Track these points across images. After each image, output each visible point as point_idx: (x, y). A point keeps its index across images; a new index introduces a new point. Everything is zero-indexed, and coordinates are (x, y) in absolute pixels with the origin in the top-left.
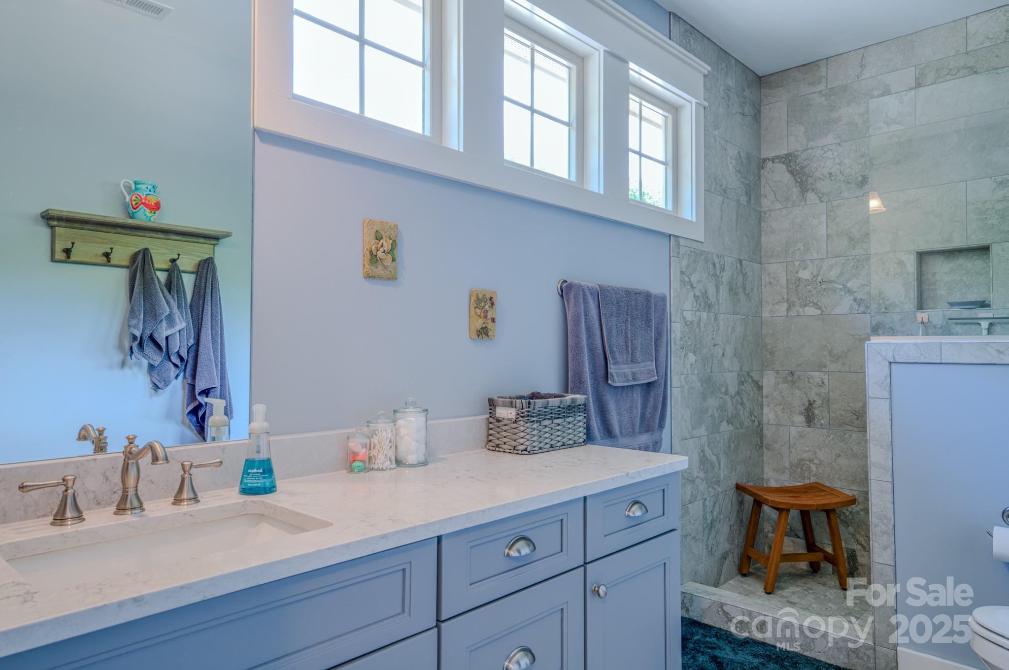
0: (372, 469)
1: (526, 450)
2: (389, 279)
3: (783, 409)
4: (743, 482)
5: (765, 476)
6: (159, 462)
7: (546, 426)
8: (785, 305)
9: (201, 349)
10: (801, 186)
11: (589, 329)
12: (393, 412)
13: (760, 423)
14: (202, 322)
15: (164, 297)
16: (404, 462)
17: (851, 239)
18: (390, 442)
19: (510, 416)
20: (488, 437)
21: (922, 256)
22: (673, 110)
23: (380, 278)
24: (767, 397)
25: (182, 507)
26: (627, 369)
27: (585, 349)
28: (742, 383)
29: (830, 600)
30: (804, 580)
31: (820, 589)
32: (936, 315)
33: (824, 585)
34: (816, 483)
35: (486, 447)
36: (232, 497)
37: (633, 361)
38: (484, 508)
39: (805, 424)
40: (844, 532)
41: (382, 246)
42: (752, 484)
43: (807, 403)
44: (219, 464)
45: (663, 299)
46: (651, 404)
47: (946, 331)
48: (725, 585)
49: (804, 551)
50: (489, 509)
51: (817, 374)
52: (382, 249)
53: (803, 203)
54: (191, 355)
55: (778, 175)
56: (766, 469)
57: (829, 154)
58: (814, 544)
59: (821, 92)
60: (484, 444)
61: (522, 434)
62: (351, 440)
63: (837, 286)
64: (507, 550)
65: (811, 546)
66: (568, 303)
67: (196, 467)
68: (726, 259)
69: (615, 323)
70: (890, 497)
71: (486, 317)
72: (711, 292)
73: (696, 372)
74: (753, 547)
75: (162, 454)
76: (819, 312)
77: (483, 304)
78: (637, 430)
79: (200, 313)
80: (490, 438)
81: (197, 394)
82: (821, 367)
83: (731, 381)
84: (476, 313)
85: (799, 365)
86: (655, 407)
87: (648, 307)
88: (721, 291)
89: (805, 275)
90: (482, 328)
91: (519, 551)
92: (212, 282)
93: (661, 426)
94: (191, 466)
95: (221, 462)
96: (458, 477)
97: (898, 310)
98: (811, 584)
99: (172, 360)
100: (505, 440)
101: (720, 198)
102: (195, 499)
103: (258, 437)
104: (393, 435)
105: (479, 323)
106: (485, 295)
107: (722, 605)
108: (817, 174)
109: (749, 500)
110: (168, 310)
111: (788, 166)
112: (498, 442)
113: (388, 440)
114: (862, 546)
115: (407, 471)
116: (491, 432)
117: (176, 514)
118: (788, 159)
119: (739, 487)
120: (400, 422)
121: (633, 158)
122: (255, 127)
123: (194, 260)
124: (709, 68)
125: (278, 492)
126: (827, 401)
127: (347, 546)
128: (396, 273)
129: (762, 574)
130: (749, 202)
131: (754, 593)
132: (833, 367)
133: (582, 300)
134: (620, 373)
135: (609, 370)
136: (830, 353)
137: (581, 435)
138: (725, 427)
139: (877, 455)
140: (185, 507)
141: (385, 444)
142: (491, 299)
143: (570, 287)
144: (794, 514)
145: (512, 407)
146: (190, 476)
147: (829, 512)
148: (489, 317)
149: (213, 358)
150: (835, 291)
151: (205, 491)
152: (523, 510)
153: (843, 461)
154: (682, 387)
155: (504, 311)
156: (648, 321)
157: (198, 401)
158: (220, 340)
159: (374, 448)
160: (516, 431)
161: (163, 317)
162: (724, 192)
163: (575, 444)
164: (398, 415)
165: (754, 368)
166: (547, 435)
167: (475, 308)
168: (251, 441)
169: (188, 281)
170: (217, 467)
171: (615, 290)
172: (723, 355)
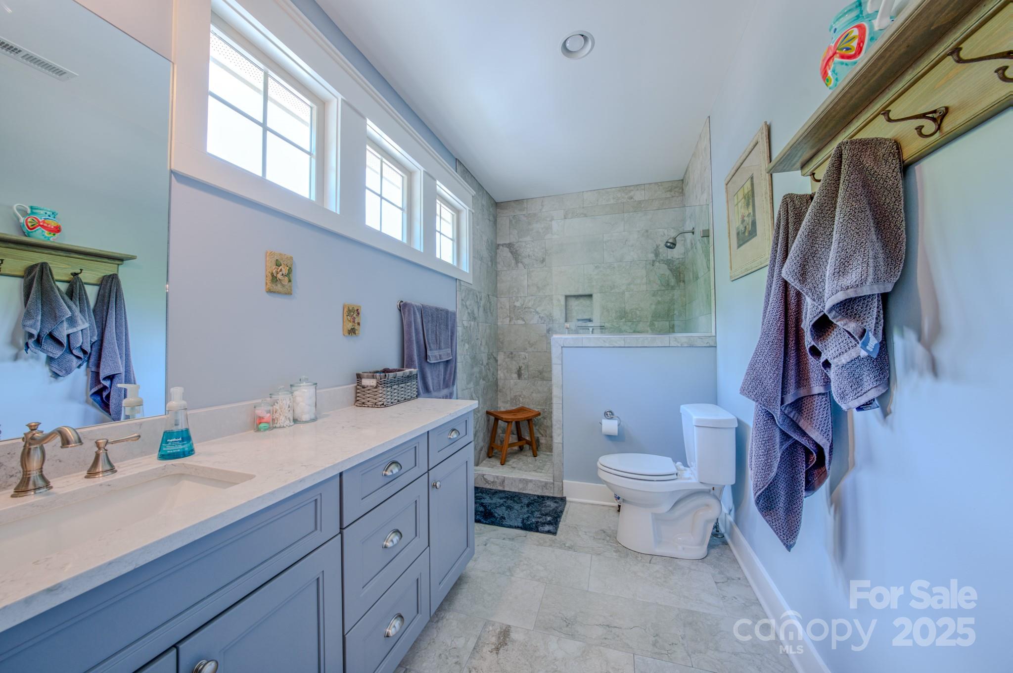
0: (275, 427)
1: (383, 404)
2: (286, 294)
3: (507, 371)
4: (489, 410)
5: (499, 406)
6: (71, 445)
7: (395, 389)
8: (508, 319)
9: (105, 344)
10: (516, 260)
11: (416, 329)
12: (290, 386)
13: (497, 379)
14: (106, 323)
15: (66, 303)
16: (299, 419)
17: (538, 287)
18: (289, 407)
19: (372, 384)
20: (356, 398)
21: (567, 297)
22: (457, 211)
23: (279, 293)
24: (500, 365)
25: (97, 479)
26: (436, 353)
27: (415, 342)
28: (489, 359)
29: (530, 463)
30: (517, 455)
31: (524, 458)
32: (572, 325)
33: (526, 456)
34: (523, 407)
35: (354, 404)
36: (152, 463)
37: (440, 348)
38: (371, 448)
39: (517, 378)
40: (535, 429)
41: (281, 270)
42: (492, 410)
43: (518, 368)
44: (137, 438)
45: (454, 314)
46: (448, 372)
47: (577, 332)
48: (482, 464)
49: (516, 441)
50: (374, 448)
51: (522, 353)
52: (281, 273)
53: (517, 268)
54: (95, 349)
55: (505, 253)
56: (499, 402)
57: (528, 246)
58: (521, 437)
59: (524, 215)
60: (353, 403)
61: (381, 395)
62: (257, 408)
63: (532, 310)
64: (384, 472)
65: (520, 438)
66: (404, 314)
67: (112, 443)
68: (482, 294)
69: (430, 326)
70: (561, 411)
71: (354, 322)
72: (476, 311)
73: (469, 354)
74: (494, 442)
75: (74, 437)
76: (524, 323)
77: (352, 313)
78: (441, 387)
79: (104, 316)
80: (358, 398)
81: (101, 379)
82: (525, 350)
83: (484, 357)
84: (348, 319)
85: (515, 349)
86: (450, 374)
87: (447, 318)
88: (480, 309)
89: (518, 304)
90: (352, 329)
91: (392, 471)
92: (116, 293)
93: (453, 384)
94: (107, 442)
95: (139, 436)
96: (343, 427)
97: (557, 322)
98: (521, 457)
99: (74, 353)
100: (369, 399)
101: (480, 262)
102: (113, 470)
103: (176, 413)
104: (291, 402)
105: (350, 326)
106: (353, 308)
107: (483, 475)
108: (523, 255)
109: (492, 418)
110: (70, 313)
111: (510, 249)
112: (363, 401)
113: (287, 406)
114: (542, 434)
115: (302, 427)
116: (358, 395)
117: (92, 486)
118: (510, 246)
119: (488, 413)
120: (296, 393)
121: (438, 234)
122: (172, 169)
123: (97, 275)
124: (475, 193)
125: (196, 454)
126: (527, 366)
127: (273, 493)
128: (291, 290)
129: (498, 455)
130: (492, 265)
131: (495, 466)
132: (530, 350)
133: (412, 313)
134: (434, 355)
135: (428, 354)
136: (529, 342)
137: (415, 392)
138: (482, 382)
139: (556, 392)
140: (101, 478)
141: (284, 409)
142: (357, 310)
143: (405, 305)
144: (514, 423)
145: (374, 378)
146: (105, 451)
147: (529, 420)
148: (356, 322)
149: (118, 351)
150: (531, 312)
151: (121, 461)
152: (395, 445)
153: (534, 395)
154: (462, 362)
155: (366, 319)
156: (447, 326)
157: (103, 384)
158: (124, 337)
159: (276, 413)
160: (376, 393)
161: (64, 319)
162: (481, 259)
163: (412, 398)
164: (294, 388)
165: (494, 351)
166: (396, 394)
167: (347, 316)
168: (168, 416)
169: (92, 292)
170: (135, 440)
171: (431, 308)
172: (481, 344)
